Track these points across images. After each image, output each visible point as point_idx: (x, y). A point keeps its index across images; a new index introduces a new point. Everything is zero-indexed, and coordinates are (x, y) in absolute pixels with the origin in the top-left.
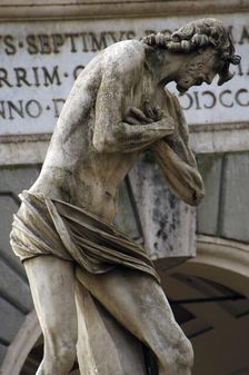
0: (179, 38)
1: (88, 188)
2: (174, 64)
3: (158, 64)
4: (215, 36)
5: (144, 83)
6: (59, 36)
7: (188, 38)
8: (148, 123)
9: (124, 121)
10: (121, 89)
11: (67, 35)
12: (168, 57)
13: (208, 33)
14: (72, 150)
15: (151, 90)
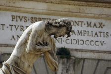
0: (56, 23)
1: (23, 63)
2: (54, 30)
3: (49, 29)
4: (67, 24)
5: (44, 34)
6: (40, 18)
7: (59, 23)
8: (44, 46)
9: (37, 44)
10: (37, 35)
11: (43, 19)
12: (52, 28)
13: (65, 22)
14: (20, 51)
15: (46, 37)
